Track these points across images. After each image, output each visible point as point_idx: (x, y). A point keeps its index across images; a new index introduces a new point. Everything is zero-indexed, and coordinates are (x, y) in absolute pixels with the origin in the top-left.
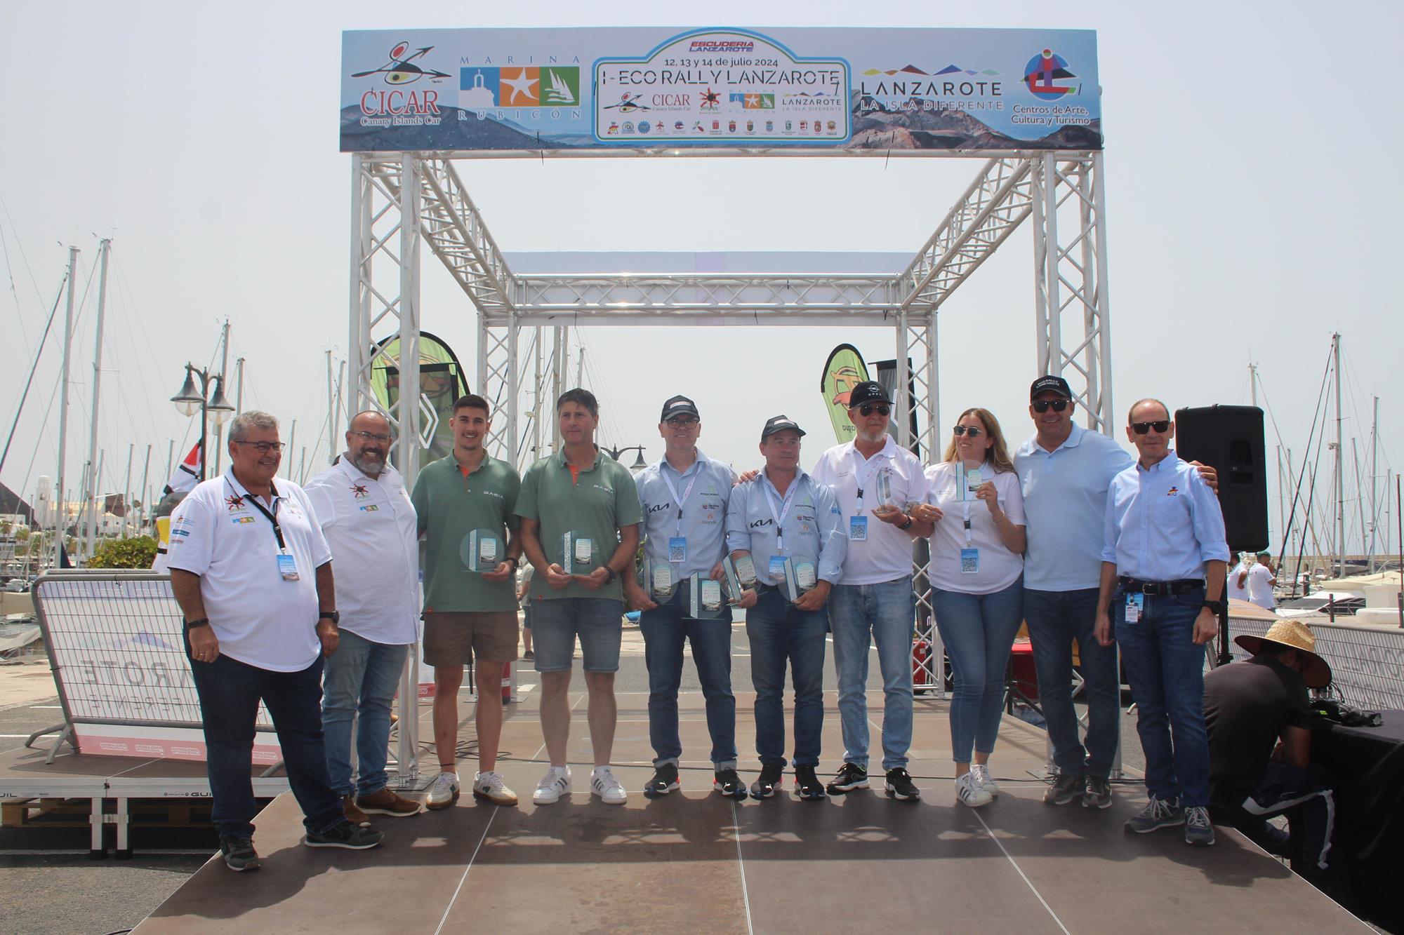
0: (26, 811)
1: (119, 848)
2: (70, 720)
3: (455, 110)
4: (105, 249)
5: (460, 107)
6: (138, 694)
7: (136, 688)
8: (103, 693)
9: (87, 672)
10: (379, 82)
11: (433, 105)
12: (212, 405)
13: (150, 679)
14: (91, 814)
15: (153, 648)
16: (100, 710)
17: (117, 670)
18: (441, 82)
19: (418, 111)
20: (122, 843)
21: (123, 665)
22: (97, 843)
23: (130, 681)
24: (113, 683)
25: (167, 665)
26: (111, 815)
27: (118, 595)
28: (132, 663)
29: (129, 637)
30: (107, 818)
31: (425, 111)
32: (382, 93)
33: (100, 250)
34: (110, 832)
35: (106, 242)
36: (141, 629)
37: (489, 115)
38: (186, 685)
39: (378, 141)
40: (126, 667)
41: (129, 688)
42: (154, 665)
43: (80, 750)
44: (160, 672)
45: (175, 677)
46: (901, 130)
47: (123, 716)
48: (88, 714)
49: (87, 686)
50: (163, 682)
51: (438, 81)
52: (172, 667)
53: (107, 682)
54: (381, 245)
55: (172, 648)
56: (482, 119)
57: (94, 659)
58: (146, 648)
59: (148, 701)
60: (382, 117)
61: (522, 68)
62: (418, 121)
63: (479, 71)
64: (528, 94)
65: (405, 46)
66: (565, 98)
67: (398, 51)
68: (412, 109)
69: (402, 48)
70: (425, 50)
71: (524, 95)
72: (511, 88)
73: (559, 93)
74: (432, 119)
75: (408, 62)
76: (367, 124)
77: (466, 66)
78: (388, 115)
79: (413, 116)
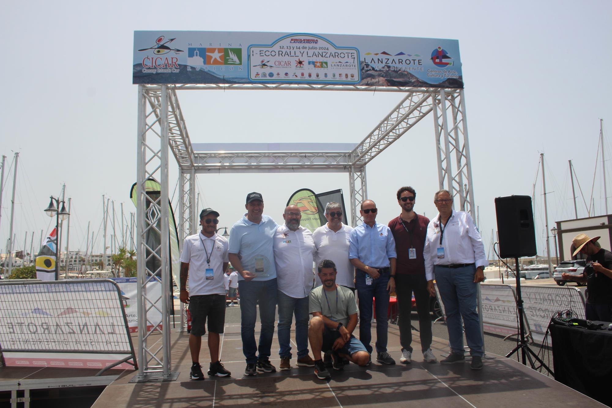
2: (1, 351)
3: (186, 66)
5: (188, 65)
6: (34, 337)
7: (33, 335)
8: (17, 338)
9: (9, 328)
10: (151, 53)
13: (40, 330)
15: (42, 316)
16: (16, 345)
19: (169, 66)
21: (27, 324)
23: (31, 332)
24: (22, 333)
25: (48, 324)
26: (21, 398)
27: (25, 292)
28: (32, 323)
29: (30, 311)
30: (19, 400)
31: (172, 66)
32: (152, 58)
36: (36, 307)
37: (202, 68)
38: (58, 332)
39: (150, 79)
40: (29, 325)
41: (30, 335)
42: (42, 323)
43: (6, 365)
44: (45, 327)
45: (53, 329)
46: (382, 79)
47: (27, 348)
48: (10, 348)
49: (9, 335)
50: (46, 332)
51: (178, 54)
52: (51, 324)
53: (19, 332)
54: (150, 127)
55: (51, 315)
56: (198, 70)
57: (12, 321)
58: (38, 315)
59: (39, 340)
60: (152, 69)
61: (216, 48)
62: (168, 71)
63: (197, 49)
64: (219, 59)
65: (163, 38)
66: (236, 62)
67: (160, 40)
68: (166, 65)
69: (161, 39)
70: (172, 40)
71: (217, 60)
72: (211, 57)
73: (233, 59)
74: (175, 70)
75: (165, 45)
76: (145, 72)
77: (191, 47)
78: (155, 68)
79: (166, 68)
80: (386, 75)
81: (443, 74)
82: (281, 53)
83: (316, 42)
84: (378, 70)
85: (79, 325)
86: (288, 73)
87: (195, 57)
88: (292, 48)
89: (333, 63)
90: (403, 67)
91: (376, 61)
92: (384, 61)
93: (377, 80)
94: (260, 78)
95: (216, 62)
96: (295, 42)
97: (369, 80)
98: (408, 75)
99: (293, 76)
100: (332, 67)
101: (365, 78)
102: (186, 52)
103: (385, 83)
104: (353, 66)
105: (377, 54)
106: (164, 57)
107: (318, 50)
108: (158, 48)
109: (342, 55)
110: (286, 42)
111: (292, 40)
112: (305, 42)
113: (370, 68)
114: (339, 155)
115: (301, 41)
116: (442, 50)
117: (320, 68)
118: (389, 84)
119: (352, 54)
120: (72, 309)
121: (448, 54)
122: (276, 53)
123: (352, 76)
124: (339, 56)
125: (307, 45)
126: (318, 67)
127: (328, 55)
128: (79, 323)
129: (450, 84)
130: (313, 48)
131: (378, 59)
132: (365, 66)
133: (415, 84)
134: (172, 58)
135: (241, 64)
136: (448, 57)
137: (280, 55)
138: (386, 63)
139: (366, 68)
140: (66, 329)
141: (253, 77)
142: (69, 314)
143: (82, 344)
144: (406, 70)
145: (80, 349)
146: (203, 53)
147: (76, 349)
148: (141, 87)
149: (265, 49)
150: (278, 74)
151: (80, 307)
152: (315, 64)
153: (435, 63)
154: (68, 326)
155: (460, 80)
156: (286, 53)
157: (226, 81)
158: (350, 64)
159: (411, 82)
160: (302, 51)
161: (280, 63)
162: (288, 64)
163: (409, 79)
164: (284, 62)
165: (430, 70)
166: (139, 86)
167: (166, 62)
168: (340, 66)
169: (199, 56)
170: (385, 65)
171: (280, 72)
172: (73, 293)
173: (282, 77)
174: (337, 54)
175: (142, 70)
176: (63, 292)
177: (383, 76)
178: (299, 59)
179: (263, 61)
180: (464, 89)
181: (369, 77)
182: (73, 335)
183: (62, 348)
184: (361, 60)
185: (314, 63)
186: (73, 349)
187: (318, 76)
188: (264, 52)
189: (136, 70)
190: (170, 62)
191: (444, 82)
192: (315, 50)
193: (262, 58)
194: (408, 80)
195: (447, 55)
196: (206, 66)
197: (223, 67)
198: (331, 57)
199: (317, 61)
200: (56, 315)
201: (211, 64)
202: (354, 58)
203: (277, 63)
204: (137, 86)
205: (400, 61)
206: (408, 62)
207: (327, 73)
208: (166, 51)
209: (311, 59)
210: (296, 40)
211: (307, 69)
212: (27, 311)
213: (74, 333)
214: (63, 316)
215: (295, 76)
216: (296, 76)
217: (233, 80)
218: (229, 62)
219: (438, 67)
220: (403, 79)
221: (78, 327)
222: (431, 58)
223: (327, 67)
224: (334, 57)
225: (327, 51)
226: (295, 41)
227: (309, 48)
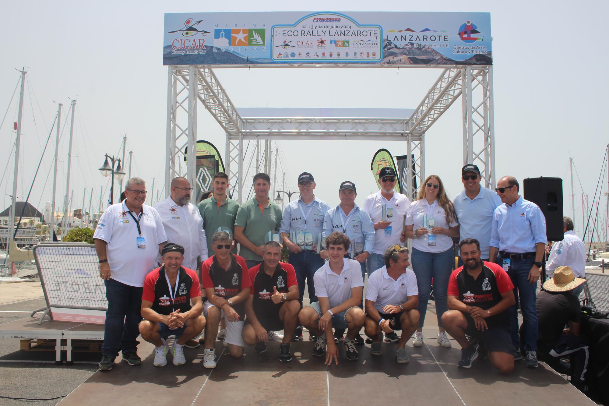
0: (30, 344)
1: (68, 361)
2: (49, 306)
3: (212, 47)
4: (73, 104)
6: (77, 295)
7: (76, 293)
8: (62, 294)
9: (56, 286)
12: (116, 172)
13: (82, 289)
14: (56, 346)
15: (84, 276)
16: (62, 302)
17: (68, 285)
19: (196, 48)
20: (69, 359)
21: (71, 283)
22: (58, 358)
23: (74, 290)
24: (67, 291)
25: (89, 283)
27: (69, 253)
28: (75, 282)
29: (74, 271)
30: (63, 348)
31: (199, 48)
33: (71, 105)
34: (64, 353)
35: (74, 102)
36: (78, 268)
38: (97, 292)
39: (179, 61)
41: (73, 293)
42: (84, 283)
43: (53, 319)
44: (86, 286)
45: (92, 289)
46: (404, 56)
47: (71, 305)
48: (56, 304)
49: (56, 292)
50: (87, 290)
53: (64, 290)
55: (91, 276)
57: (59, 280)
58: (81, 276)
59: (81, 298)
60: (181, 50)
61: (241, 29)
62: (196, 52)
63: (223, 31)
64: (243, 40)
66: (259, 42)
67: (188, 22)
68: (194, 47)
69: (190, 21)
72: (236, 38)
73: (256, 40)
74: (202, 51)
75: (192, 27)
76: (175, 53)
77: (217, 28)
78: (184, 50)
79: (194, 50)
82: (303, 32)
100: (354, 46)
104: (376, 44)
107: (340, 29)
108: (187, 30)
110: (309, 22)
112: (328, 21)
117: (341, 48)
119: (375, 32)
122: (299, 33)
124: (361, 34)
125: (329, 24)
126: (340, 46)
127: (350, 34)
130: (335, 27)
134: (199, 40)
135: (264, 44)
137: (303, 35)
152: (337, 43)
164: (306, 42)
168: (362, 44)
174: (359, 33)
178: (321, 39)
179: (285, 42)
183: (101, 307)
185: (335, 42)
187: (339, 55)
188: (287, 32)
190: (198, 44)
192: (337, 29)
193: (285, 39)
198: (353, 36)
202: (377, 36)
207: (348, 52)
208: (194, 33)
209: (333, 38)
212: (70, 271)
223: (349, 46)
224: (356, 35)
225: (349, 29)
227: (332, 27)
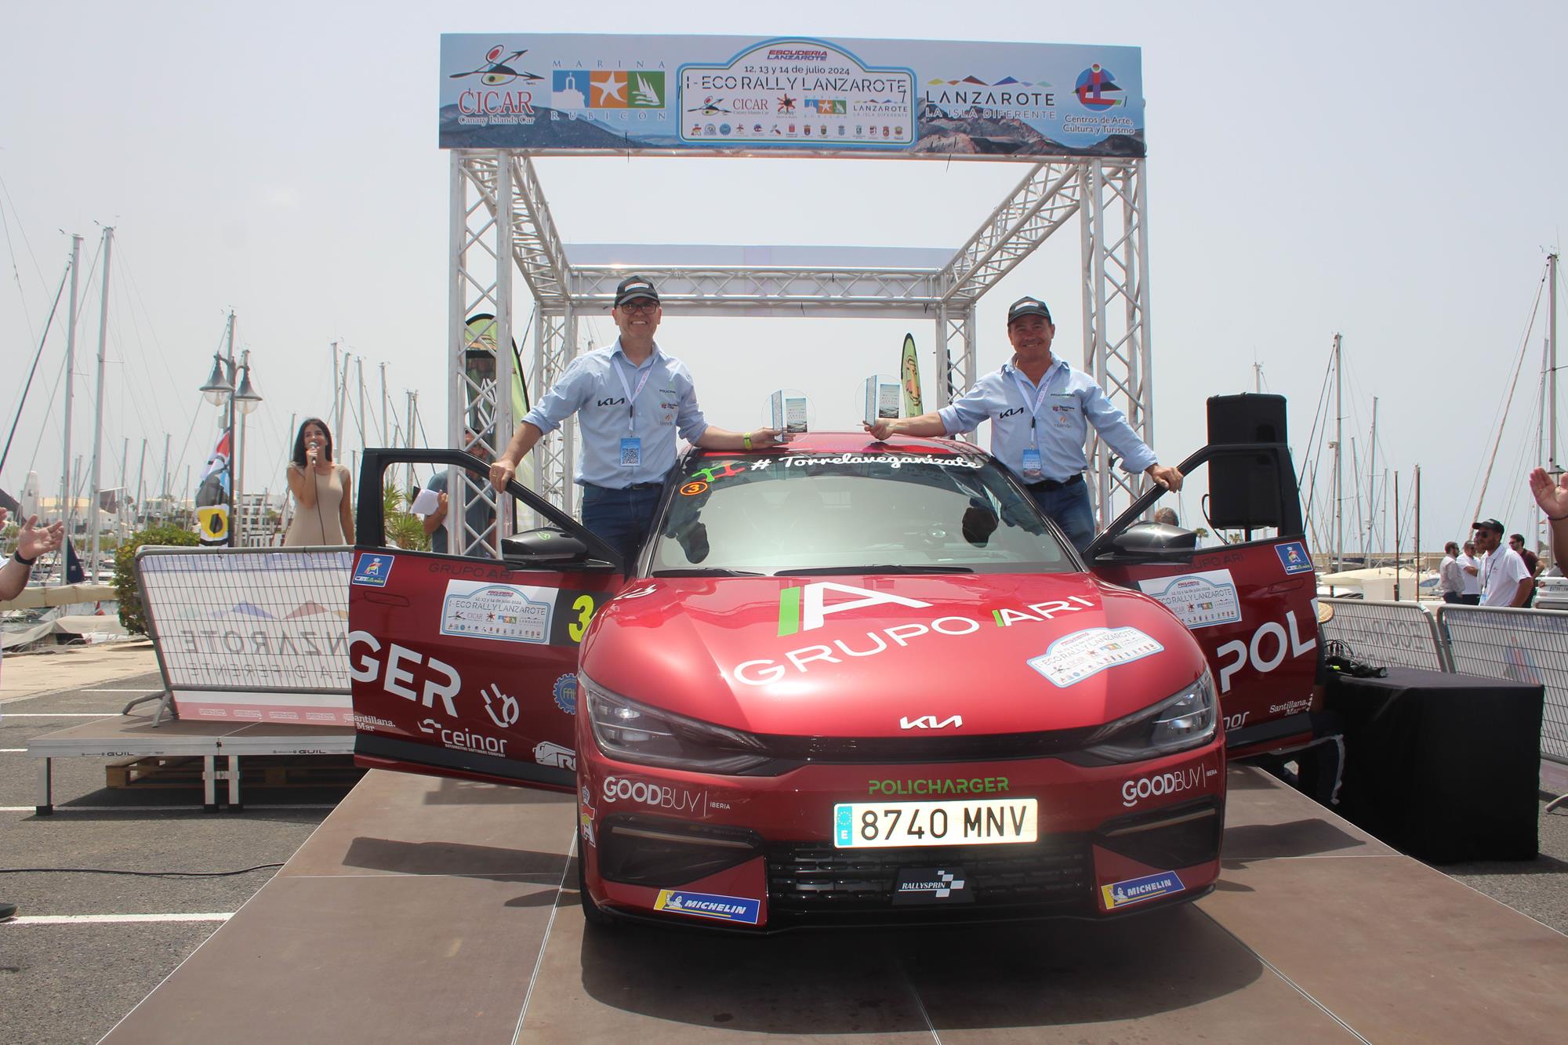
0: (128, 774)
1: (231, 802)
2: (170, 688)
3: (548, 111)
4: (108, 237)
5: (552, 108)
6: (237, 662)
7: (235, 656)
8: (202, 661)
9: (187, 642)
10: (476, 83)
11: (527, 105)
12: (240, 395)
13: (249, 647)
14: (204, 771)
15: (254, 618)
16: (199, 677)
17: (217, 640)
18: (535, 84)
19: (513, 111)
20: (234, 797)
21: (223, 634)
22: (210, 798)
23: (230, 650)
24: (213, 652)
25: (267, 633)
26: (222, 772)
27: (220, 568)
28: (233, 632)
29: (230, 608)
30: (219, 775)
31: (520, 111)
32: (479, 93)
33: (103, 239)
34: (222, 787)
35: (109, 231)
36: (242, 599)
37: (580, 115)
38: (285, 652)
39: (475, 138)
40: (226, 637)
41: (228, 656)
42: (254, 633)
43: (178, 717)
44: (260, 640)
45: (275, 645)
46: (963, 136)
47: (221, 682)
48: (188, 682)
49: (187, 655)
50: (262, 650)
51: (532, 83)
52: (272, 635)
53: (206, 650)
54: (476, 238)
55: (272, 618)
56: (573, 119)
57: (194, 629)
58: (247, 617)
59: (247, 668)
60: (479, 116)
61: (611, 72)
62: (513, 121)
63: (571, 74)
64: (617, 96)
65: (500, 48)
66: (651, 101)
67: (494, 54)
68: (507, 109)
69: (498, 51)
70: (520, 54)
71: (613, 97)
72: (601, 91)
73: (645, 96)
74: (526, 118)
75: (504, 64)
76: (465, 122)
77: (558, 69)
78: (485, 114)
79: (508, 115)
80: (971, 129)
81: (1099, 125)
82: (746, 81)
83: (823, 56)
84: (955, 118)
85: (329, 638)
86: (762, 126)
87: (567, 91)
88: (771, 71)
89: (858, 102)
90: (1011, 111)
91: (952, 97)
92: (971, 98)
93: (951, 140)
94: (702, 135)
95: (610, 102)
96: (777, 57)
97: (935, 141)
98: (1022, 129)
99: (772, 131)
100: (856, 113)
101: (925, 136)
102: (549, 81)
103: (970, 147)
104: (902, 109)
105: (954, 83)
106: (502, 91)
107: (826, 75)
108: (491, 71)
109: (879, 86)
110: (759, 58)
111: (771, 52)
112: (800, 56)
113: (938, 113)
114: (914, 276)
115: (790, 55)
116: (1102, 70)
117: (828, 115)
118: (978, 149)
119: (901, 83)
120: (314, 604)
121: (1114, 79)
122: (737, 83)
123: (899, 132)
124: (871, 87)
125: (803, 64)
126: (826, 112)
127: (847, 86)
128: (328, 633)
129: (1115, 147)
130: (816, 70)
131: (957, 93)
132: (928, 109)
133: (1035, 149)
134: (520, 93)
135: (662, 105)
136: (1114, 88)
137: (746, 86)
138: (974, 102)
139: (930, 113)
140: (303, 646)
141: (687, 134)
142: (309, 614)
143: (335, 675)
144: (1017, 117)
145: (330, 686)
146: (584, 81)
147: (322, 685)
148: (455, 154)
149: (713, 73)
150: (740, 128)
151: (332, 601)
152: (821, 105)
153: (1084, 101)
154: (307, 639)
155: (1138, 139)
156: (759, 83)
157: (631, 142)
158: (894, 105)
159: (1026, 144)
160: (792, 76)
161: (744, 104)
162: (762, 105)
163: (1023, 137)
164: (754, 101)
165: (1072, 117)
166: (451, 153)
167: (508, 102)
168: (872, 109)
169: (576, 88)
170: (972, 107)
171: (742, 124)
172: (318, 573)
173: (749, 133)
174: (866, 84)
175: (457, 119)
176: (298, 569)
177: (964, 132)
178: (785, 95)
179: (708, 100)
180: (1146, 158)
181: (934, 133)
182: (315, 657)
183: (293, 685)
184: (918, 96)
185: (816, 103)
186: (315, 685)
187: (824, 131)
188: (711, 80)
189: (445, 118)
190: (516, 102)
191: (1101, 144)
192: (819, 75)
193: (707, 94)
194: (1021, 139)
195: (1112, 82)
196: (591, 110)
197: (626, 112)
198: (855, 90)
199: (824, 99)
200: (283, 616)
201: (601, 107)
202: (905, 92)
203: (738, 104)
204: (447, 152)
205: (1006, 98)
206: (1022, 99)
207: (843, 125)
208: (507, 77)
209: (811, 96)
210: (782, 52)
211: (802, 115)
212: (223, 607)
213: (318, 653)
214: (297, 619)
215: (775, 132)
216: (778, 132)
217: (646, 141)
218: (637, 103)
219: (1088, 110)
220: (1010, 138)
221: (326, 641)
222: (1075, 89)
223: (845, 113)
224: (861, 89)
225: (845, 76)
226: (779, 55)
227: (809, 70)
